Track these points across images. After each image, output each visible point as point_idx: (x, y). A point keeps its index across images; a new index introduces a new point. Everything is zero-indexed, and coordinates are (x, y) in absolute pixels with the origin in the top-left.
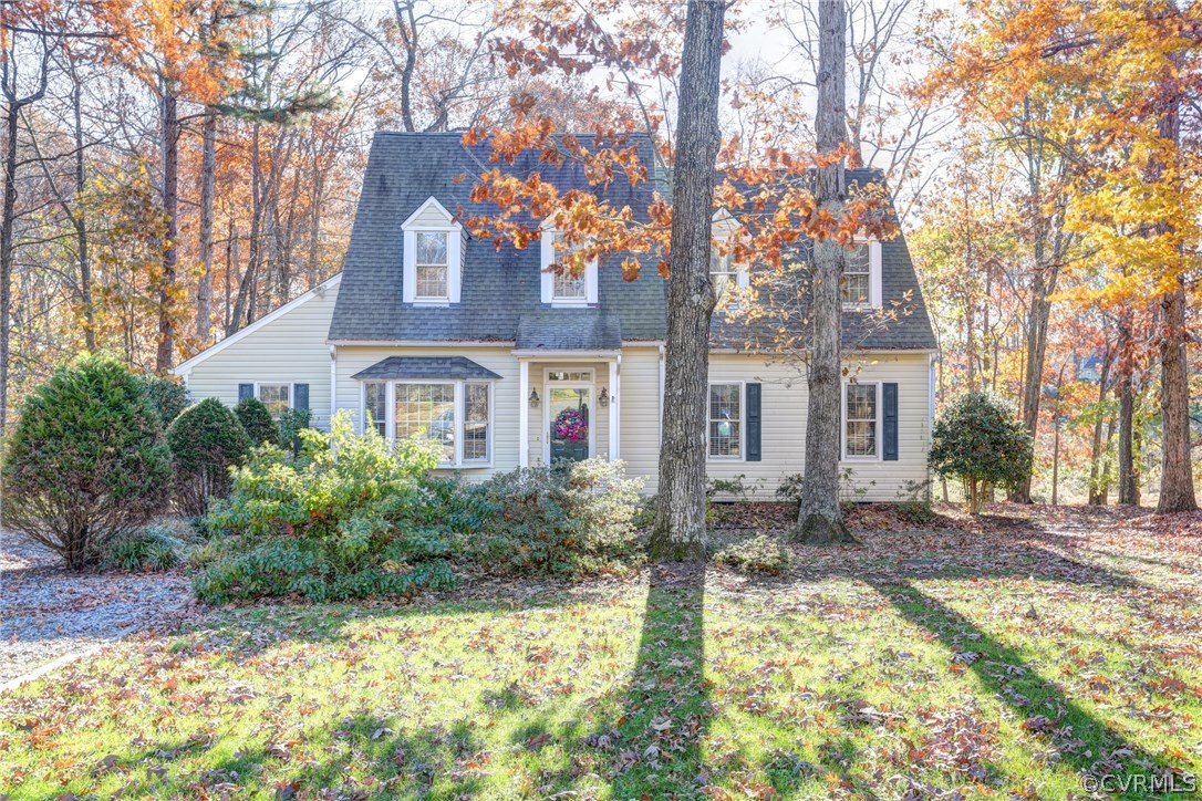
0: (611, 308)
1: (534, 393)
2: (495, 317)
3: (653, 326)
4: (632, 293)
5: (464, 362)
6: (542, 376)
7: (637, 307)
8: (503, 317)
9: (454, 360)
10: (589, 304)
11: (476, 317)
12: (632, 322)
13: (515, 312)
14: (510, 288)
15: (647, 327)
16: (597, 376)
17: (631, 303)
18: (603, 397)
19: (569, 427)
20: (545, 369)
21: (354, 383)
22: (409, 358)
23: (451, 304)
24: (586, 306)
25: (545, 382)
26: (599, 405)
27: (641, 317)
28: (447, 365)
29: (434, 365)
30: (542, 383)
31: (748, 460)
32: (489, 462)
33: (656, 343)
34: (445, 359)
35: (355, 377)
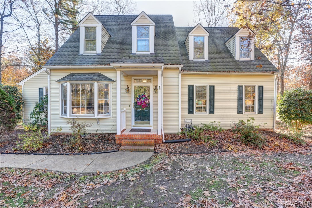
0: (159, 54)
1: (128, 87)
2: (113, 58)
3: (177, 60)
4: (167, 50)
5: (99, 75)
6: (131, 81)
7: (169, 54)
8: (116, 58)
9: (95, 74)
10: (150, 53)
11: (106, 58)
12: (167, 59)
13: (121, 56)
14: (121, 49)
15: (174, 60)
16: (154, 81)
17: (167, 53)
18: (156, 89)
19: (142, 102)
20: (132, 78)
21: (57, 84)
22: (78, 74)
23: (97, 54)
24: (149, 54)
25: (132, 83)
26: (154, 93)
27: (171, 57)
28: (92, 76)
29: (87, 76)
30: (131, 83)
31: (209, 114)
32: (110, 115)
33: (178, 66)
34: (92, 74)
35: (57, 81)
